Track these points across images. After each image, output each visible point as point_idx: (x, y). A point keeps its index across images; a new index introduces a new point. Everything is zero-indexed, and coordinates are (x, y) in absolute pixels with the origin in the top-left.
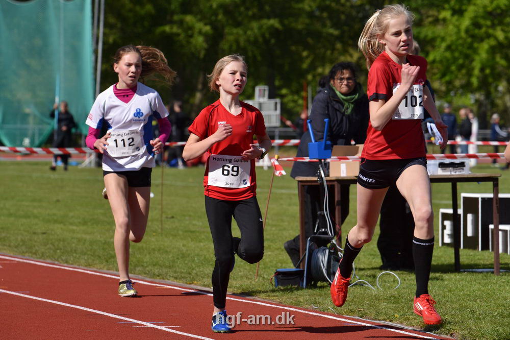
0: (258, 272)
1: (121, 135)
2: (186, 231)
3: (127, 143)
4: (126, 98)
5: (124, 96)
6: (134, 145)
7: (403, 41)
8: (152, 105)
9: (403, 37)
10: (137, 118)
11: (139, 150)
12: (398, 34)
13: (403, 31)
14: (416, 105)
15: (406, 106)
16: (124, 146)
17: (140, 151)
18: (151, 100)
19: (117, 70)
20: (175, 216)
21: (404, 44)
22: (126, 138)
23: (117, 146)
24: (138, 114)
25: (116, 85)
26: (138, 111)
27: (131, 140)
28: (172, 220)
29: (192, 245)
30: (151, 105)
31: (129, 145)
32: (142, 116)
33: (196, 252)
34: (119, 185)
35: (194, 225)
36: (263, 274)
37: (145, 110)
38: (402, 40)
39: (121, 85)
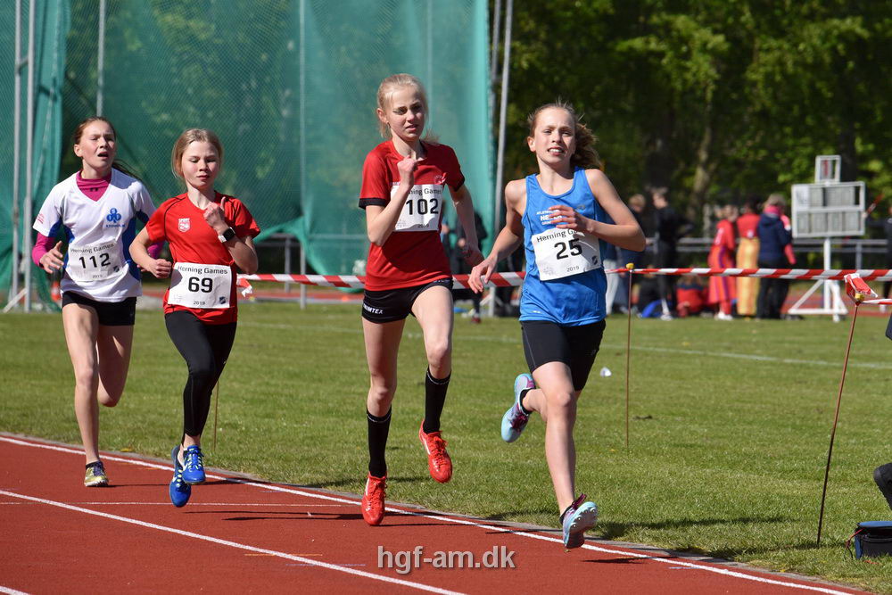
0: (820, 528)
1: (90, 251)
2: (676, 445)
3: (99, 262)
4: (94, 192)
5: (91, 189)
6: (109, 263)
7: (409, 121)
8: (135, 201)
9: (409, 115)
10: (112, 223)
11: (118, 270)
12: (403, 110)
13: (408, 107)
14: (426, 212)
15: (411, 213)
16: (95, 266)
17: (119, 273)
18: (133, 195)
19: (79, 154)
20: (653, 415)
21: (410, 124)
22: (97, 255)
23: (84, 267)
24: (114, 216)
25: (80, 173)
26: (114, 212)
27: (105, 257)
28: (649, 422)
29: (688, 472)
30: (132, 202)
31: (103, 264)
32: (120, 219)
33: (698, 487)
34: (82, 321)
35: (692, 433)
36: (832, 533)
37: (125, 211)
38: (408, 119)
39: (88, 173)
